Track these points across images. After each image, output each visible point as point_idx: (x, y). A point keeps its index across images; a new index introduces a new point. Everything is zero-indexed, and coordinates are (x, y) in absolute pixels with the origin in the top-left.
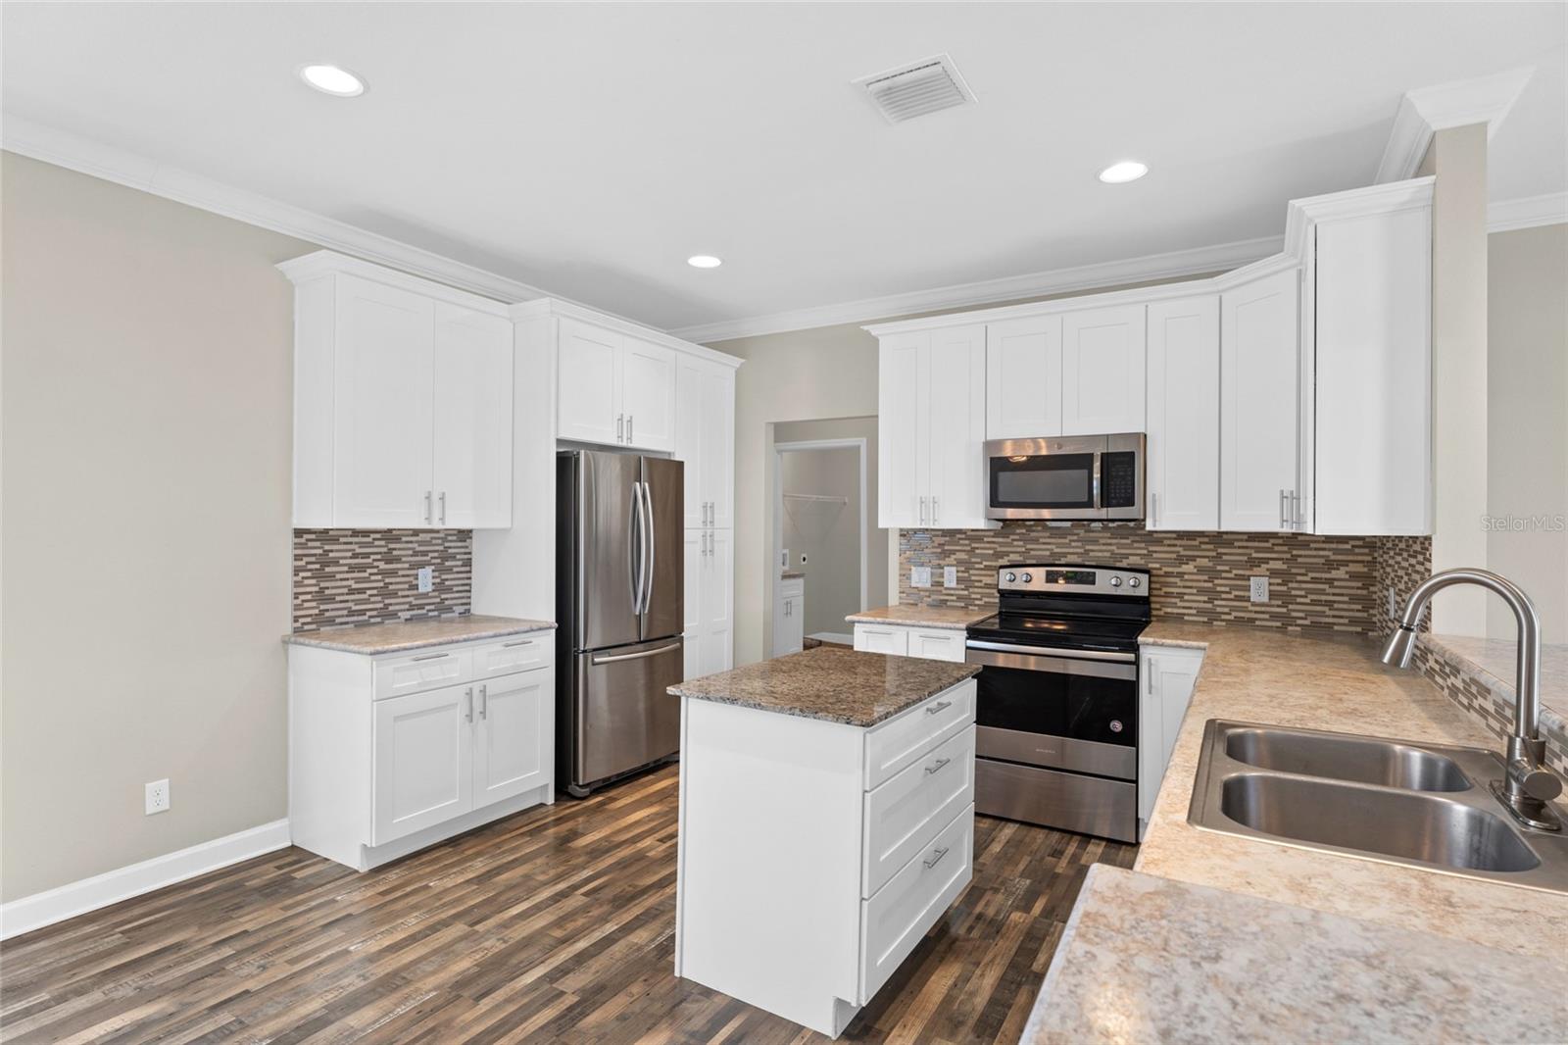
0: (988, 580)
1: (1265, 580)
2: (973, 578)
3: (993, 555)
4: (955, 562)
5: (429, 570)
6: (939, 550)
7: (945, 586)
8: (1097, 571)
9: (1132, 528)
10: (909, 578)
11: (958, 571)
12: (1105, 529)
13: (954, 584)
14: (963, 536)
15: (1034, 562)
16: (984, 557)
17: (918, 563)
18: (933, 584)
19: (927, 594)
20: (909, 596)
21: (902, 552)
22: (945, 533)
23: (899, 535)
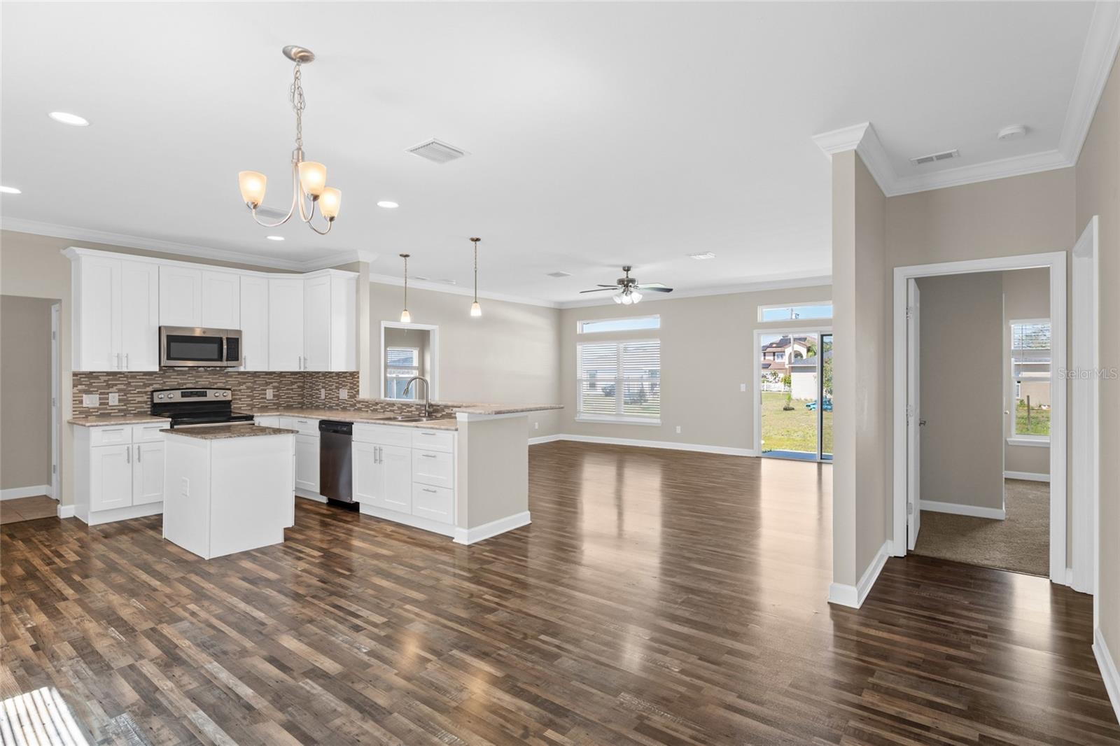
0: (140, 399)
1: (272, 390)
2: (130, 399)
3: (143, 385)
4: (117, 391)
6: (105, 384)
7: (110, 404)
8: (208, 391)
9: (218, 371)
10: (81, 402)
11: (119, 396)
12: (206, 371)
13: (117, 403)
14: (122, 376)
15: (168, 388)
16: (137, 387)
17: (87, 392)
18: (101, 404)
19: (96, 410)
20: (81, 413)
21: (75, 386)
22: (108, 374)
23: (72, 375)
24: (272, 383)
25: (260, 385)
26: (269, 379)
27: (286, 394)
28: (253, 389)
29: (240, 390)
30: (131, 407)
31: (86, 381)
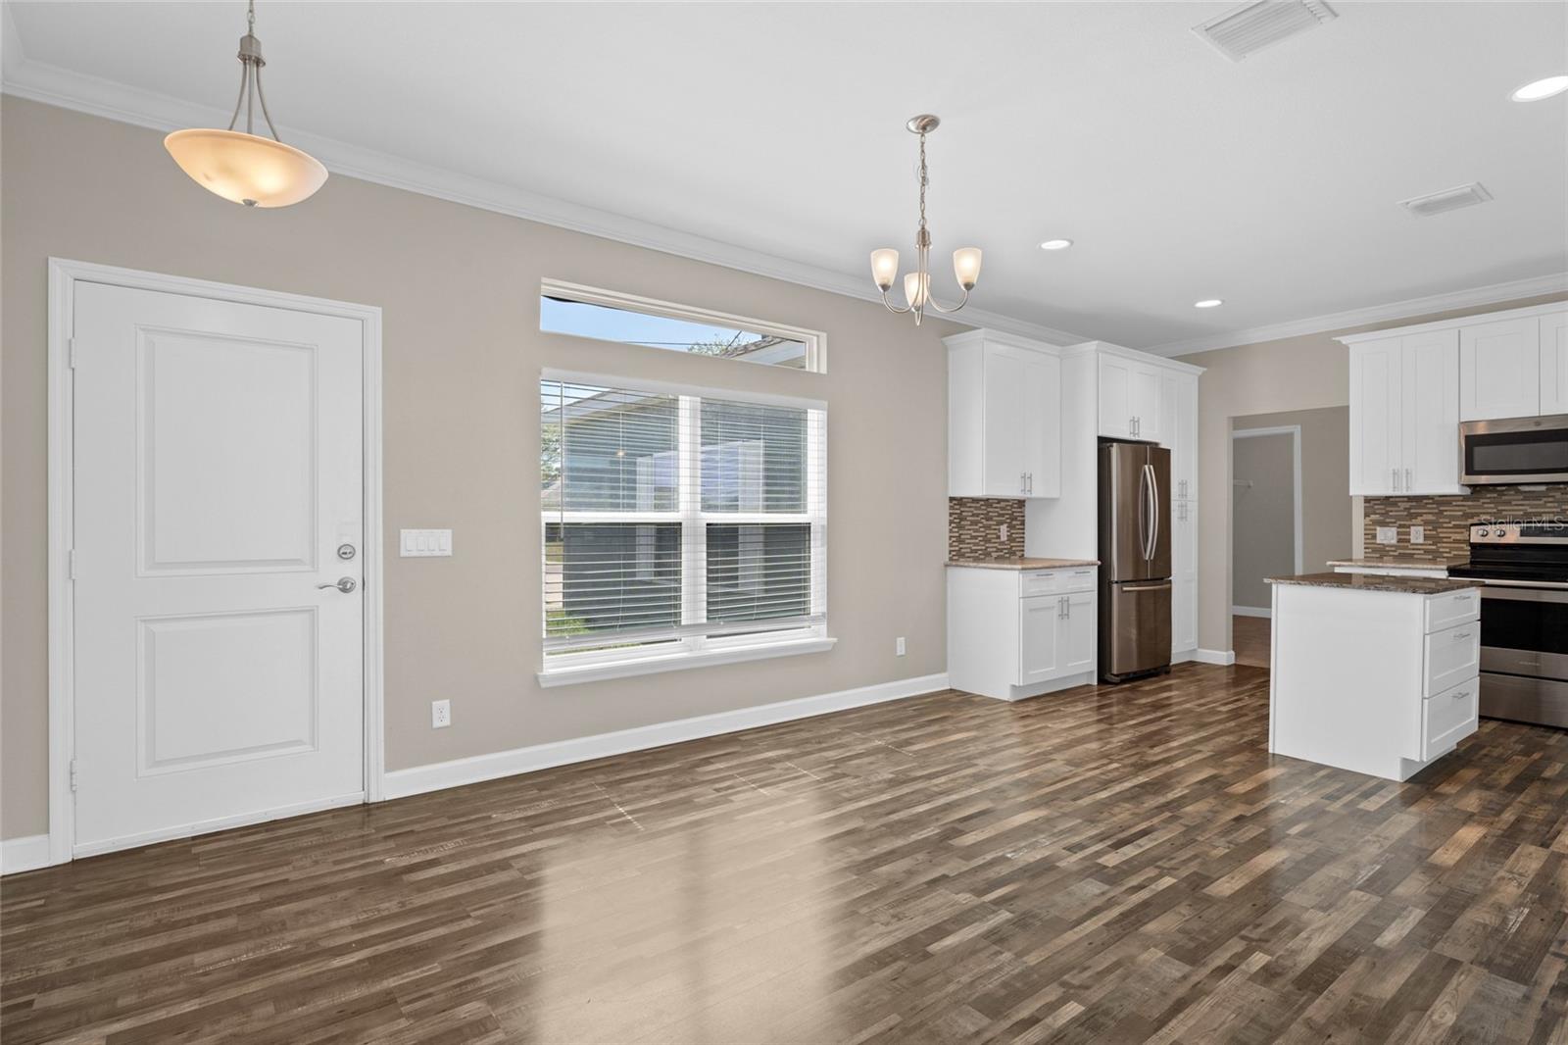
0: (1458, 537)
2: (1441, 535)
3: (1462, 516)
4: (1422, 523)
5: (1006, 525)
6: (1406, 513)
10: (1374, 537)
11: (1425, 530)
13: (1421, 540)
14: (1431, 501)
15: (1505, 520)
16: (1454, 518)
17: (1383, 524)
18: (1399, 541)
19: (1393, 549)
20: (1375, 551)
21: (1367, 515)
22: (1410, 499)
23: (1363, 501)
30: (1443, 548)
31: (1381, 507)
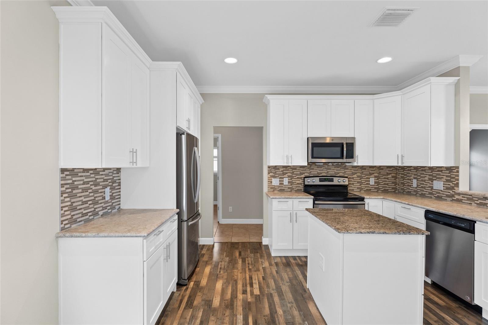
0: (298, 182)
1: (374, 179)
2: (293, 181)
3: (300, 174)
4: (287, 177)
5: (109, 188)
6: (282, 173)
7: (284, 184)
8: (334, 178)
9: (340, 165)
10: (271, 182)
11: (288, 179)
12: (333, 165)
13: (287, 184)
14: (290, 168)
15: (312, 176)
16: (297, 174)
17: (274, 177)
18: (280, 184)
19: (278, 187)
20: (271, 188)
21: (269, 173)
22: (284, 167)
23: (267, 168)
24: (373, 173)
25: (366, 175)
26: (372, 171)
27: (383, 181)
28: (361, 178)
29: (353, 178)
30: (294, 186)
31: (274, 169)
